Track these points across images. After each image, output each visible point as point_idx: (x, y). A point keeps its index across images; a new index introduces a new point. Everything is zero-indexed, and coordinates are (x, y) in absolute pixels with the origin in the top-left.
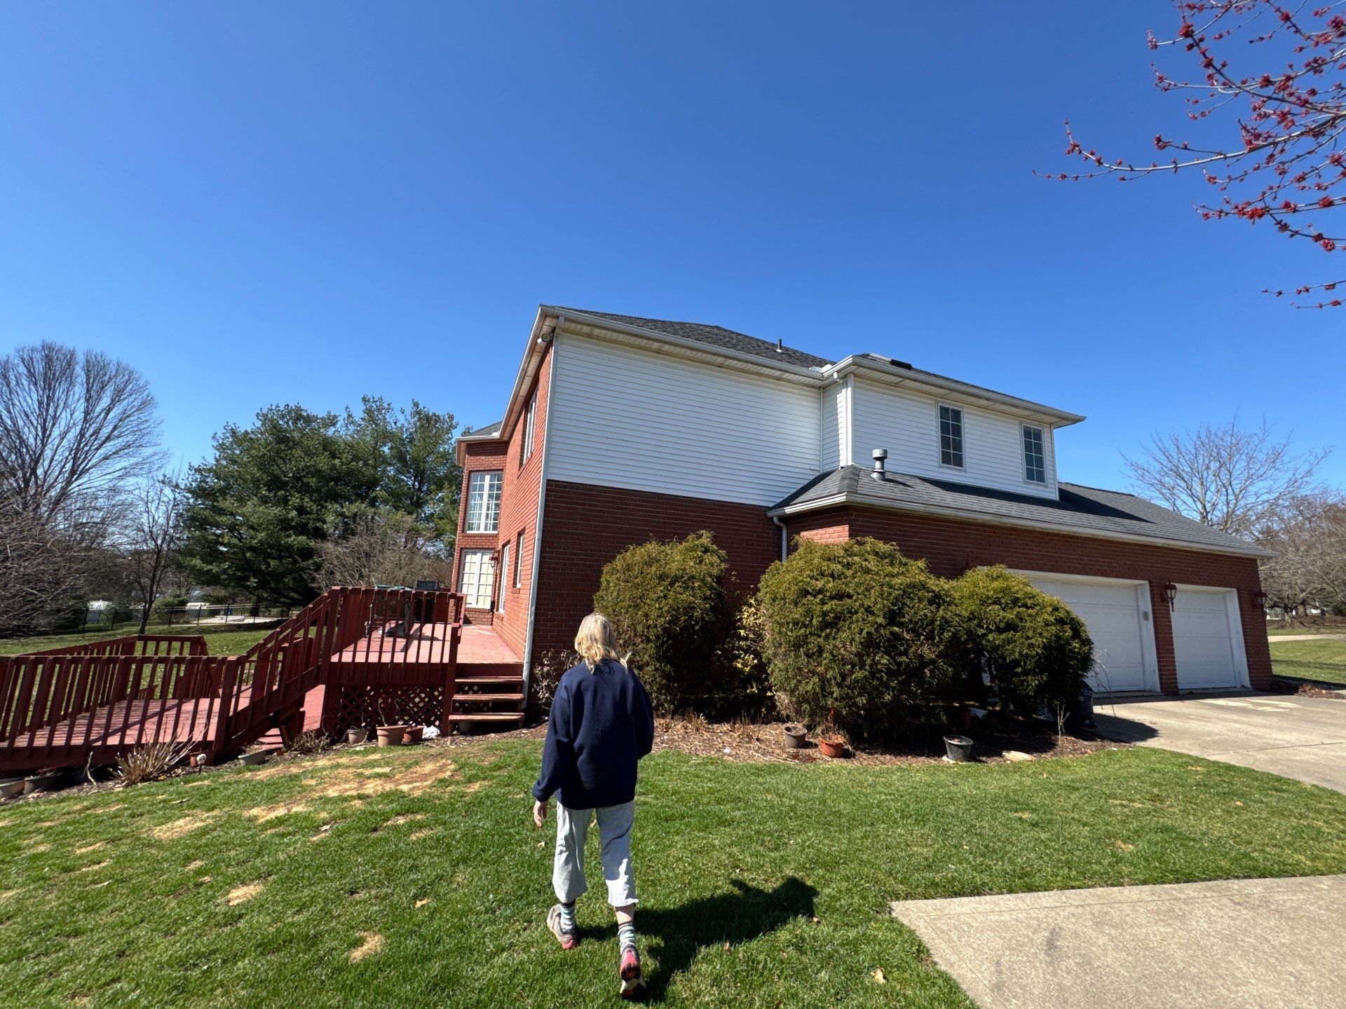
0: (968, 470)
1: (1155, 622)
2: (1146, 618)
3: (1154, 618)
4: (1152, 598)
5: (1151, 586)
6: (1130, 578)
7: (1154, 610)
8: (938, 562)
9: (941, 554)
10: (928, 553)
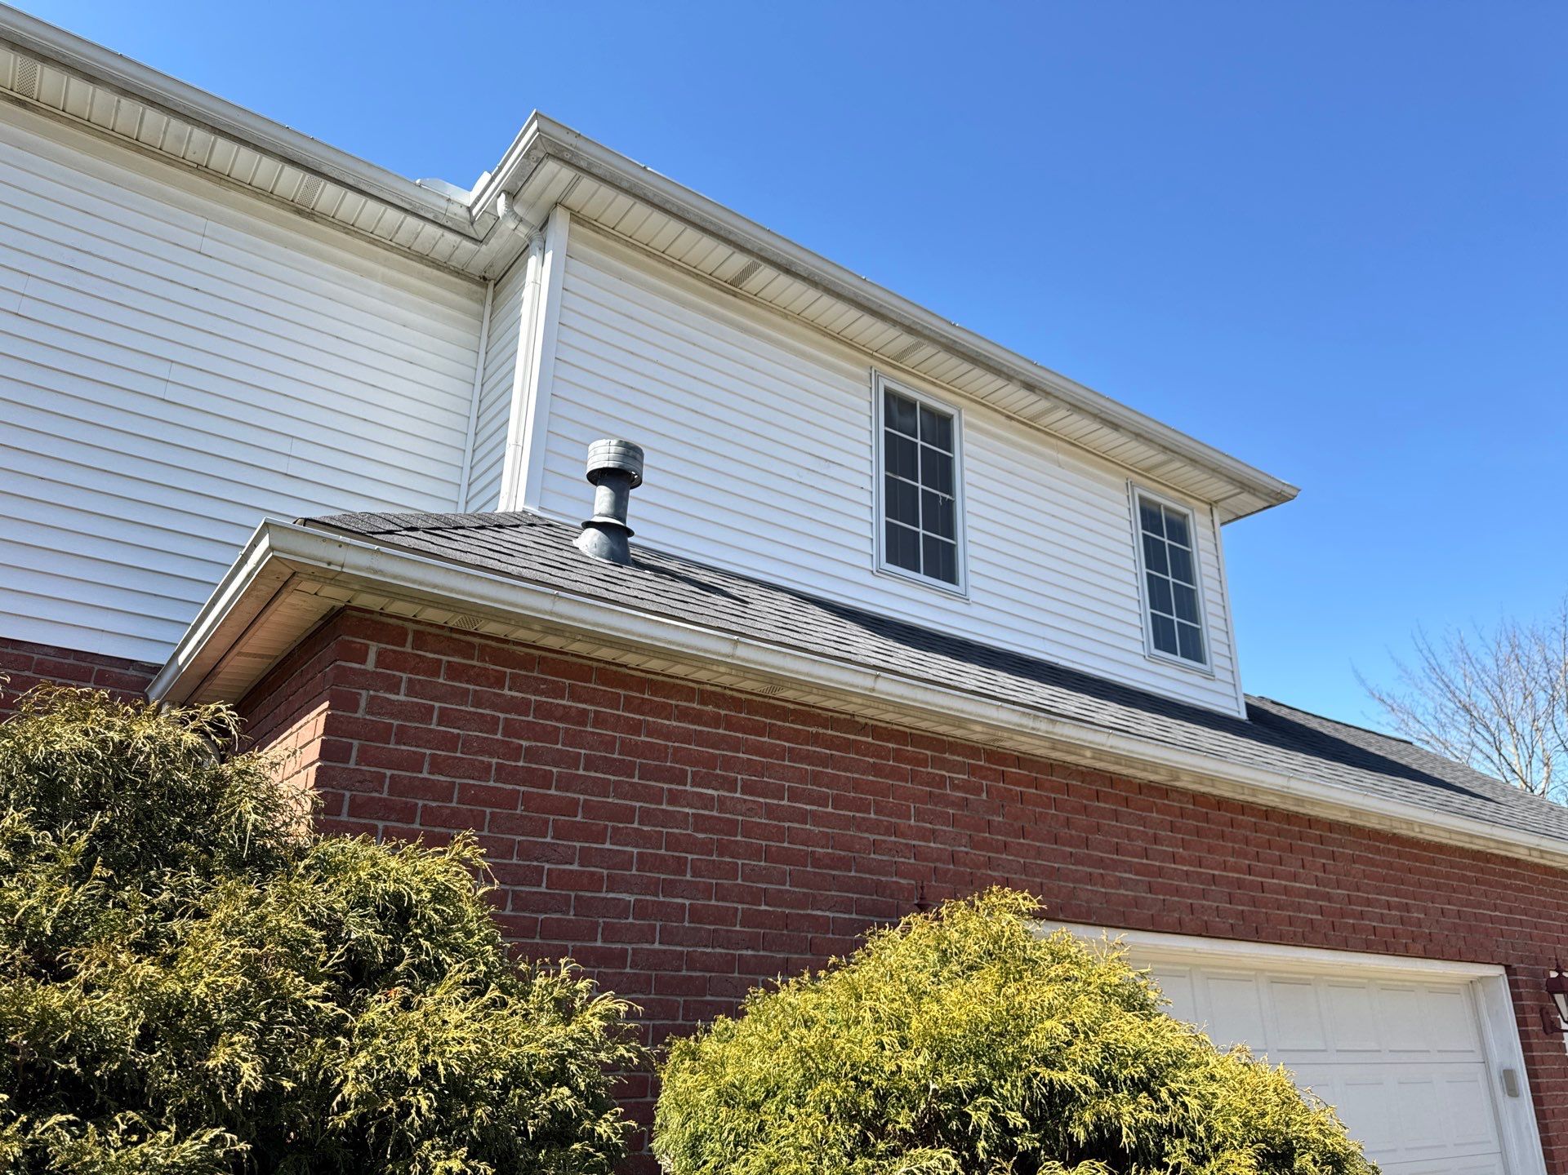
0: (974, 595)
1: (1537, 1101)
2: (1512, 1091)
3: (1535, 1088)
4: (1521, 1022)
5: (1513, 984)
6: (1459, 957)
7: (1529, 1061)
8: (804, 894)
9: (819, 859)
10: (756, 853)
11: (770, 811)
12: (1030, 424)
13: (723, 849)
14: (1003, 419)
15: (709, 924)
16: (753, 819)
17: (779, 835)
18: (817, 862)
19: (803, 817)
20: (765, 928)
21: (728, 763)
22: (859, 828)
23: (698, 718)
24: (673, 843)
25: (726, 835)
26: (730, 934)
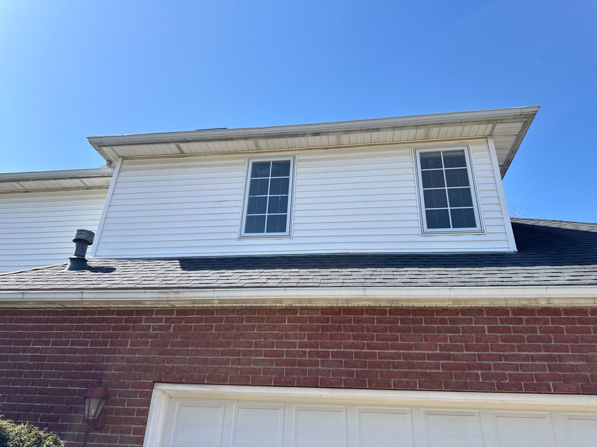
8: (67, 381)
9: (78, 367)
10: (51, 367)
11: (61, 351)
12: (339, 146)
13: (38, 367)
14: (323, 150)
15: (25, 394)
16: (53, 355)
17: (63, 359)
18: (77, 368)
19: (75, 351)
20: (47, 395)
21: (48, 335)
22: (99, 353)
23: (40, 321)
24: (20, 366)
25: (40, 362)
26: (32, 397)
